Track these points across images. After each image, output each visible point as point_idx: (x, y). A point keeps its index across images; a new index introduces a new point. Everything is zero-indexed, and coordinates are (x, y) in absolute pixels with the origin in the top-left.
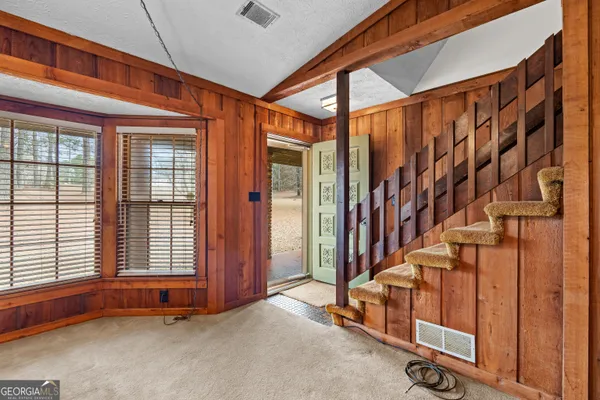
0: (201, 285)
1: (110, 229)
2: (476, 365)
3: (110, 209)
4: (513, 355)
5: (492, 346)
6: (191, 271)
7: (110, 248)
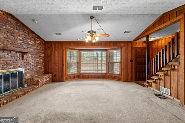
0: (120, 76)
1: (108, 66)
2: (170, 95)
3: (108, 63)
4: (176, 94)
5: (173, 92)
6: (119, 74)
7: (108, 69)
